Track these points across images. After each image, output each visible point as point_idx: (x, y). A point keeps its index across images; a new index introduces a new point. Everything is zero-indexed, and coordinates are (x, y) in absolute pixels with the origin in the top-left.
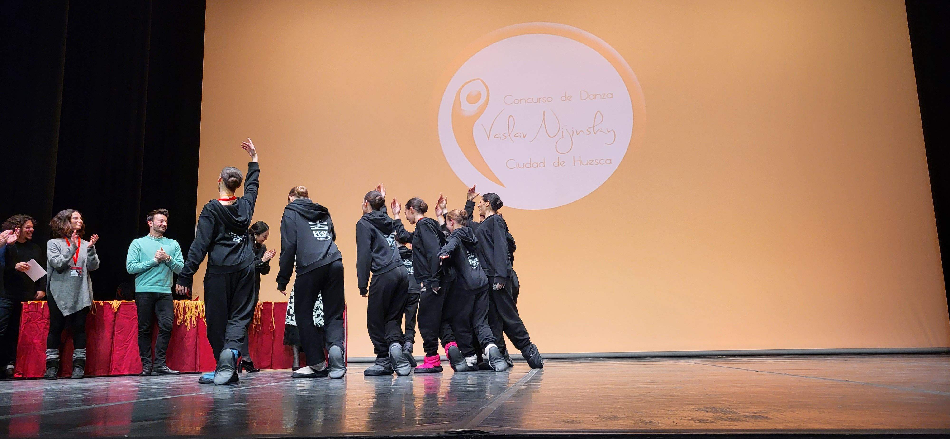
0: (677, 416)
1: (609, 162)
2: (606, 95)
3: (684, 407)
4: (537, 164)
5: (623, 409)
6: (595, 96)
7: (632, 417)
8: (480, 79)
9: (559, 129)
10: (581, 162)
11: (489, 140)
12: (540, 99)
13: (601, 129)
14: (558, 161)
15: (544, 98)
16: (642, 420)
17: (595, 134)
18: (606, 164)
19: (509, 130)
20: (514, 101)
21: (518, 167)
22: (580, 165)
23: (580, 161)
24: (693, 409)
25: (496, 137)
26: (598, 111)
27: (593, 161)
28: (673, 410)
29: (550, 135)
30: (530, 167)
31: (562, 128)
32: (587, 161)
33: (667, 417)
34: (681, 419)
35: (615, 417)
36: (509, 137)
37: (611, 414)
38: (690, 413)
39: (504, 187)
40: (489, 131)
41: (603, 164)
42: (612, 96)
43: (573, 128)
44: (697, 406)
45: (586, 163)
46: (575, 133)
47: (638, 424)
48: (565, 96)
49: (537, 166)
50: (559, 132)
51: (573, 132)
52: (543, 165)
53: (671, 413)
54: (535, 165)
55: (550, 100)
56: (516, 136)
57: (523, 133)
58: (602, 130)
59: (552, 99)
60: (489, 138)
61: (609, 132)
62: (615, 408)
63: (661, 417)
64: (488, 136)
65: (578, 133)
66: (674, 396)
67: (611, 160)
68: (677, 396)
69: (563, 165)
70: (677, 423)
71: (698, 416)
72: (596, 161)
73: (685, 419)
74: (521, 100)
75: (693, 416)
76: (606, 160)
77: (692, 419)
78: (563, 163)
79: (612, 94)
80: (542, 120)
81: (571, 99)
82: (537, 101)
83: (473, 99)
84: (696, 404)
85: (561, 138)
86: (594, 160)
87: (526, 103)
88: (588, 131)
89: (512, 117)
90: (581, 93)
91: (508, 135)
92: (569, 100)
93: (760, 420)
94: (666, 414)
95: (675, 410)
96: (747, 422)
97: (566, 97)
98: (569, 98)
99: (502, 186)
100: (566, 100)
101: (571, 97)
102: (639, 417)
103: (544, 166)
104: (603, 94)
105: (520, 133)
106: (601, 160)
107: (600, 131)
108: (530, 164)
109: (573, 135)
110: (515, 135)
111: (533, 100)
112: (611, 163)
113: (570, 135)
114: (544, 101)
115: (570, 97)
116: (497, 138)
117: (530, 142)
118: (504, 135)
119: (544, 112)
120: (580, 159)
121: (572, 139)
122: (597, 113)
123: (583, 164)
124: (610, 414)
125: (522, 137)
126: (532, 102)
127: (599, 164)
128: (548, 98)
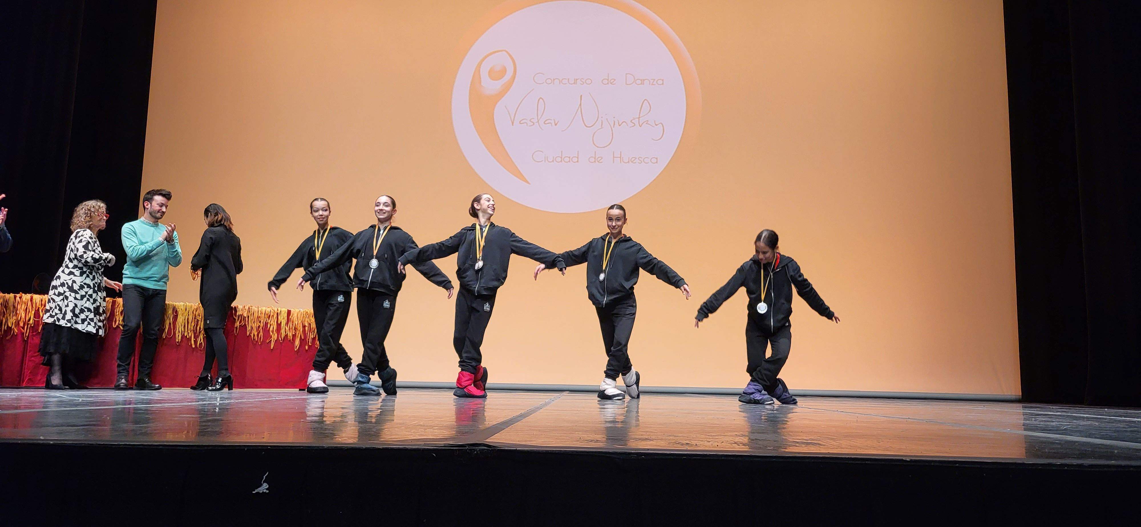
0: (716, 440)
1: (654, 160)
2: (655, 81)
3: (727, 434)
4: (569, 157)
5: (657, 433)
6: (643, 81)
7: (666, 439)
8: (507, 52)
9: (598, 117)
10: (622, 159)
11: (513, 125)
12: (577, 79)
13: (648, 121)
14: (594, 156)
15: (582, 80)
16: (677, 442)
17: (641, 126)
18: (650, 162)
19: (537, 116)
20: (546, 80)
21: (546, 161)
22: (621, 162)
23: (620, 157)
24: (736, 435)
25: (521, 122)
26: (645, 100)
27: (636, 158)
28: (714, 435)
29: (587, 125)
30: (561, 161)
31: (602, 117)
32: (629, 159)
33: (706, 441)
34: (723, 442)
35: (648, 439)
36: (537, 123)
37: (642, 436)
38: (733, 438)
39: (528, 183)
40: (514, 115)
41: (646, 163)
42: (663, 82)
43: (614, 117)
44: (740, 432)
45: (628, 161)
46: (616, 123)
47: (674, 444)
48: (607, 78)
49: (569, 161)
50: (599, 120)
51: (614, 123)
52: (576, 160)
53: (711, 437)
54: (567, 159)
55: (589, 81)
56: (546, 123)
57: (554, 120)
58: (648, 123)
59: (592, 81)
60: (513, 123)
61: (656, 125)
62: (647, 432)
63: (700, 440)
64: (511, 121)
65: (620, 124)
66: (713, 424)
67: (657, 159)
68: (718, 424)
69: (601, 161)
70: (717, 446)
71: (741, 441)
72: (640, 159)
73: (726, 443)
74: (554, 80)
75: (736, 441)
76: (652, 158)
77: (735, 443)
78: (601, 158)
79: (663, 80)
80: (579, 104)
81: (614, 83)
82: (573, 82)
83: (496, 74)
84: (739, 431)
85: (600, 129)
86: (638, 157)
87: (560, 82)
88: (633, 123)
89: (542, 99)
90: (626, 77)
91: (537, 121)
92: (611, 83)
93: (812, 446)
94: (705, 438)
95: (716, 436)
96: (796, 446)
97: (608, 80)
98: (611, 82)
99: (526, 182)
100: (608, 83)
101: (615, 80)
102: (675, 439)
103: (578, 161)
104: (652, 79)
105: (551, 120)
106: (646, 158)
107: (646, 124)
108: (561, 158)
109: (614, 127)
110: (546, 121)
111: (568, 81)
112: (657, 162)
113: (610, 125)
114: (583, 83)
115: (613, 80)
116: (522, 125)
117: (563, 131)
118: (532, 120)
119: (581, 96)
120: (621, 155)
121: (612, 130)
122: (644, 101)
123: (624, 162)
124: (640, 437)
125: (553, 124)
126: (567, 82)
127: (643, 163)
128: (586, 80)
